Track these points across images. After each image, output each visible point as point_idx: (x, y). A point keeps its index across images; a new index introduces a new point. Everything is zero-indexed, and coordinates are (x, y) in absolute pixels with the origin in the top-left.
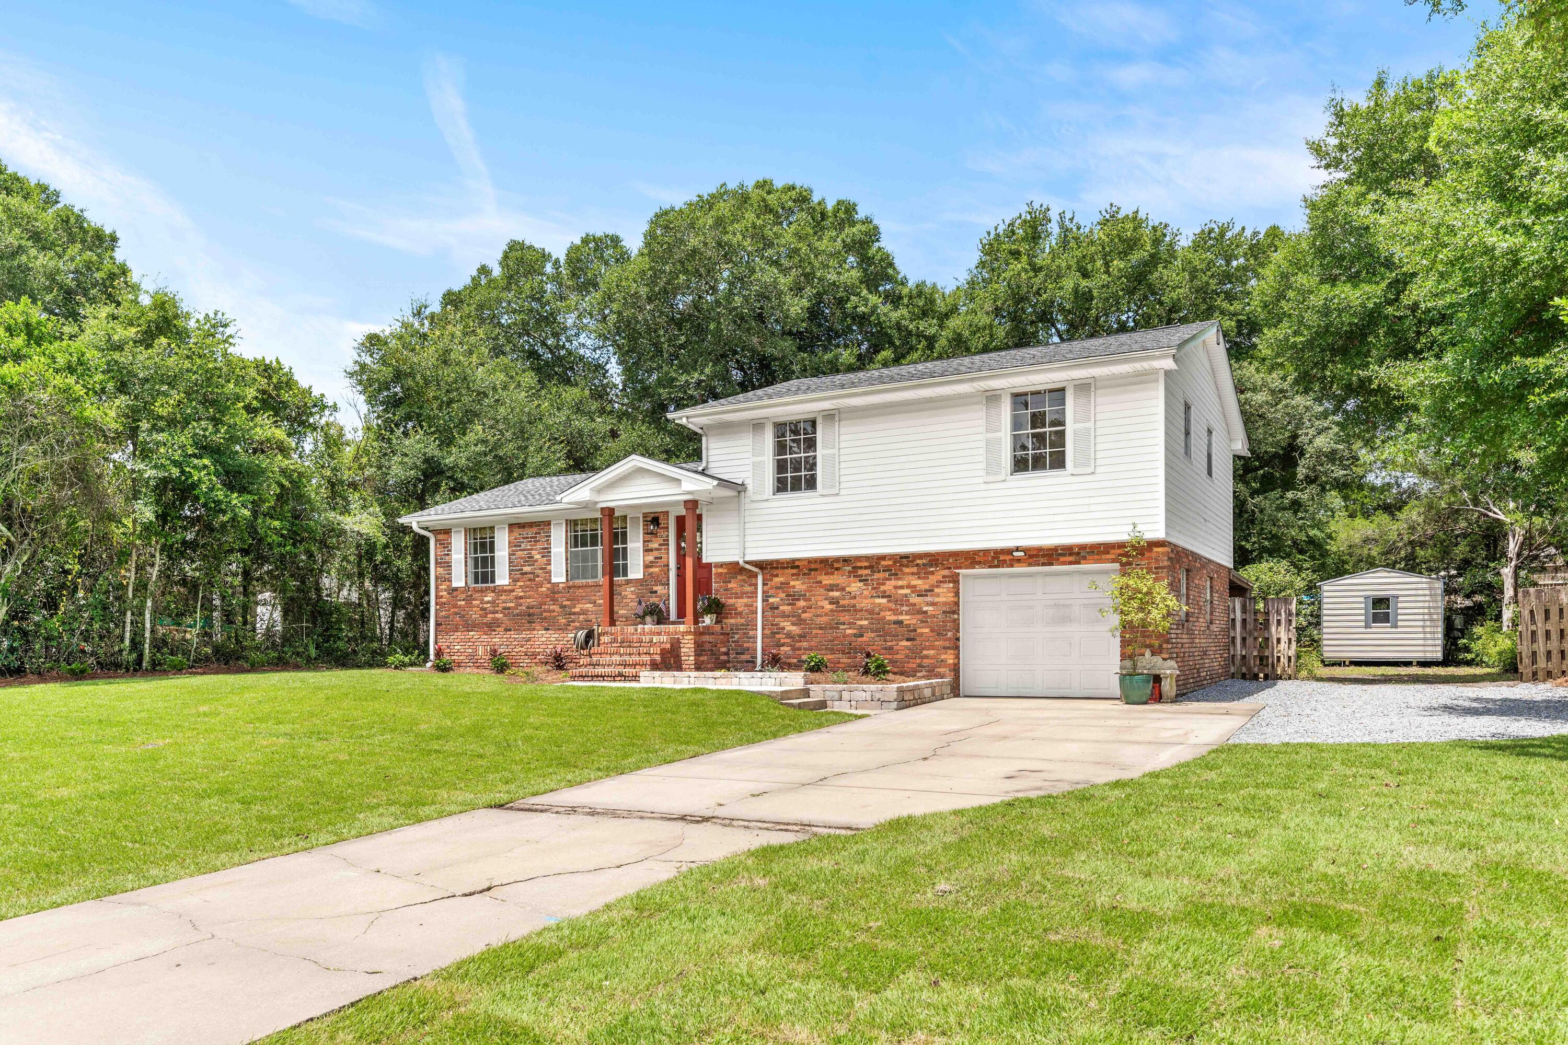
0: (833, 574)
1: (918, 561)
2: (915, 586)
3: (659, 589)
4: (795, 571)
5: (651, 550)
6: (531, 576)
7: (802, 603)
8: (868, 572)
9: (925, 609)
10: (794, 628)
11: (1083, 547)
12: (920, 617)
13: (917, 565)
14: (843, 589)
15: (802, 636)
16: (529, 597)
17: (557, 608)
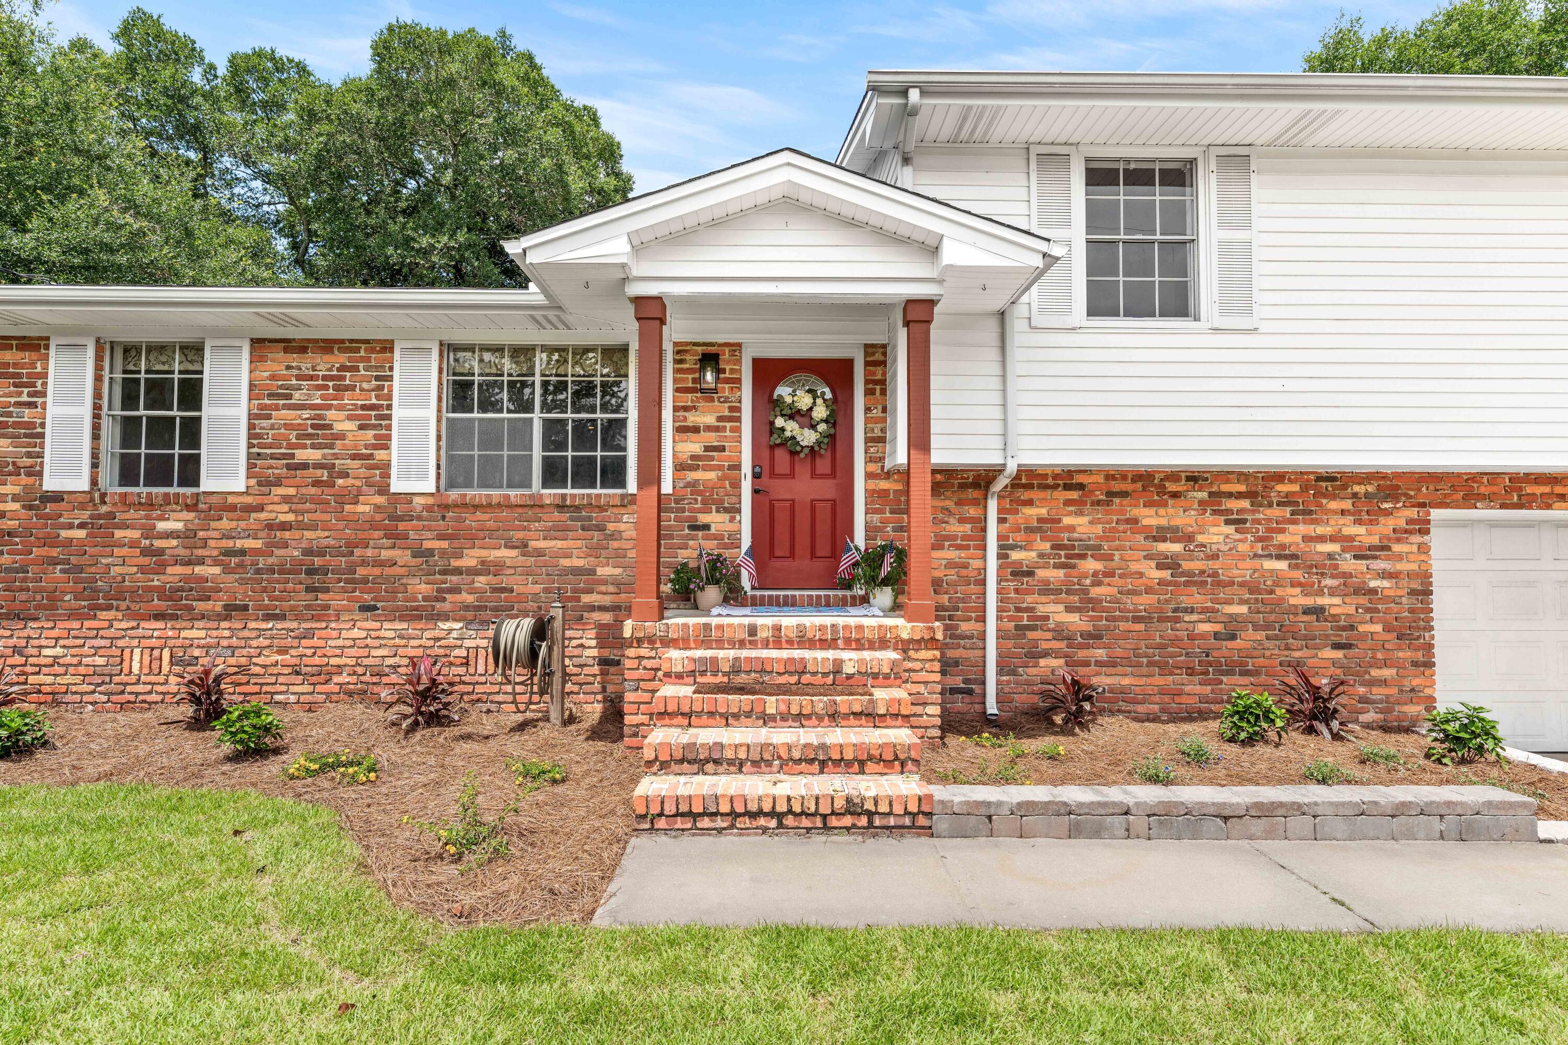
0: (1165, 505)
1: (1357, 488)
2: (1351, 538)
3: (716, 520)
4: (1074, 495)
5: (696, 430)
6: (324, 475)
7: (1091, 565)
8: (1245, 504)
9: (1373, 584)
10: (1074, 618)
12: (1363, 600)
13: (1355, 495)
14: (1190, 538)
15: (1094, 637)
16: (312, 527)
17: (403, 556)
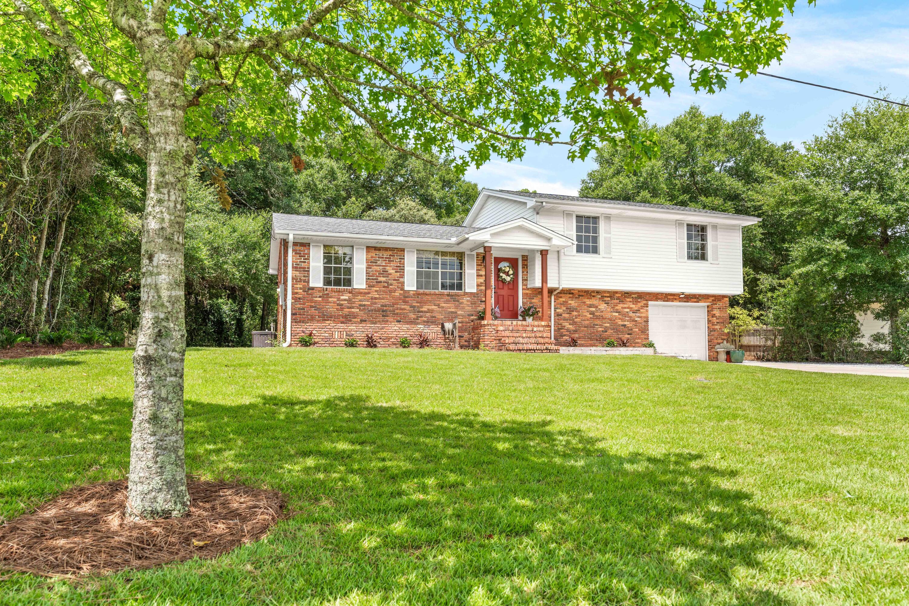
0: (591, 299)
2: (632, 308)
5: (481, 276)
6: (386, 285)
7: (575, 313)
8: (609, 299)
9: (636, 319)
10: (570, 326)
11: (700, 295)
12: (634, 323)
13: (633, 297)
14: (597, 307)
15: (576, 331)
16: (383, 299)
17: (407, 307)
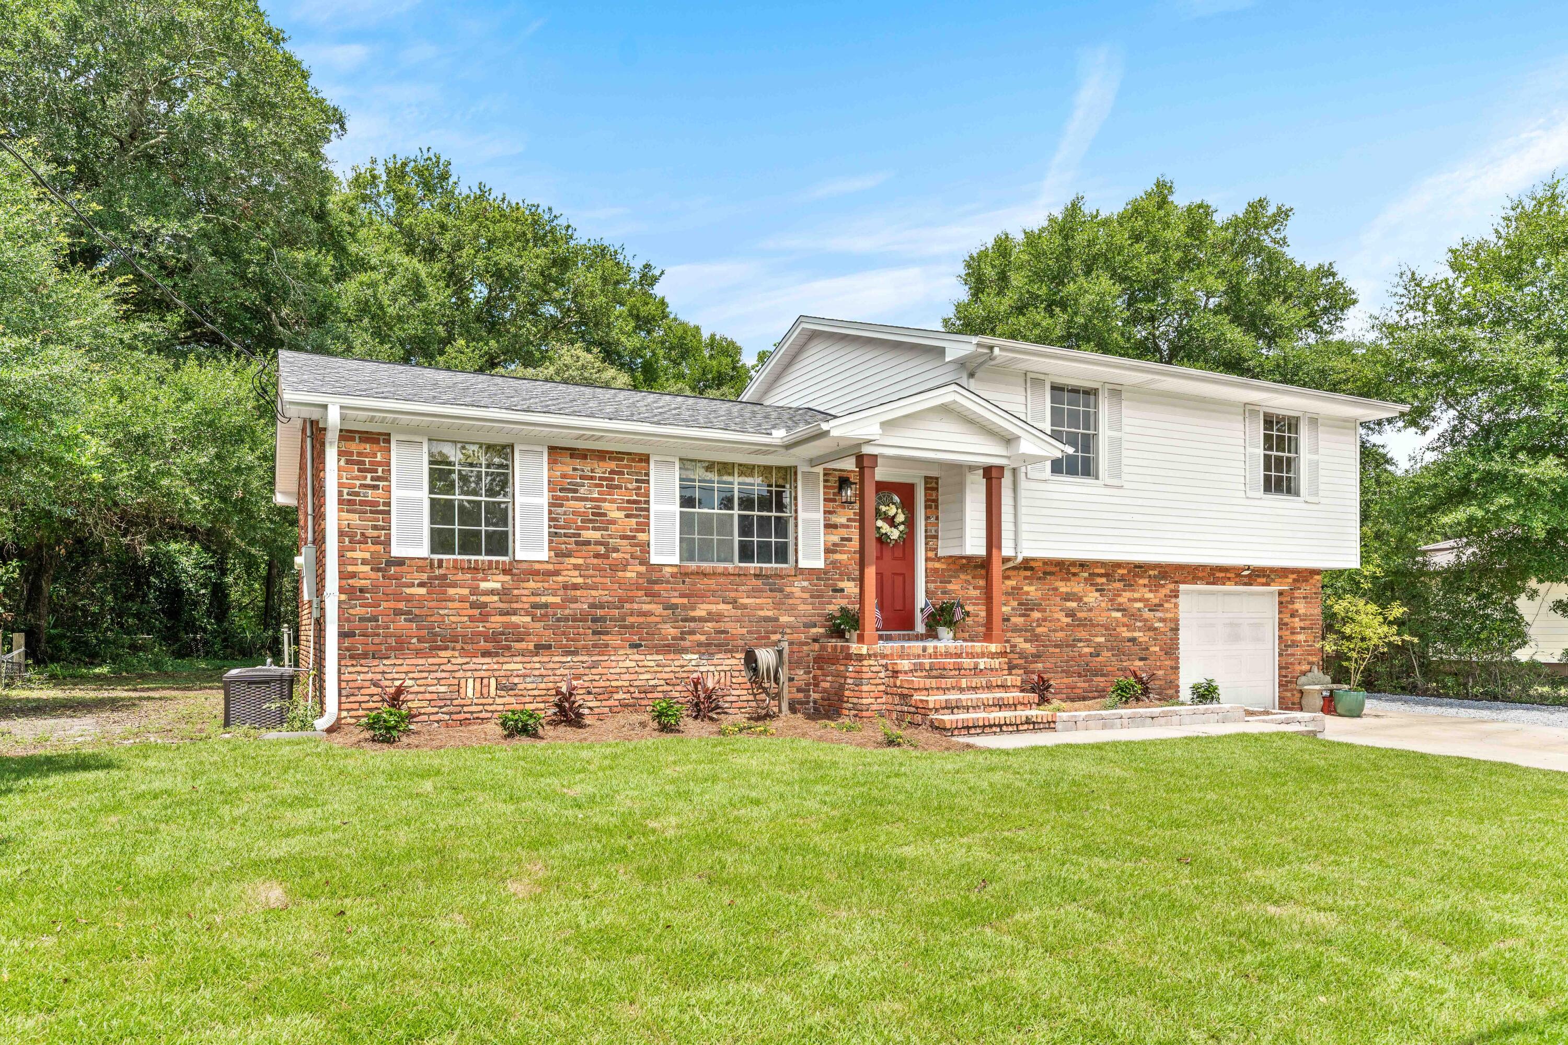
0: (1069, 580)
1: (1151, 573)
2: (1148, 600)
3: (848, 586)
4: (1028, 573)
5: (835, 526)
6: (602, 550)
7: (1036, 615)
8: (1104, 580)
9: (1156, 625)
10: (1028, 645)
11: (1272, 570)
12: (1151, 634)
13: (1150, 576)
14: (1080, 599)
15: (1037, 656)
17: (657, 609)
